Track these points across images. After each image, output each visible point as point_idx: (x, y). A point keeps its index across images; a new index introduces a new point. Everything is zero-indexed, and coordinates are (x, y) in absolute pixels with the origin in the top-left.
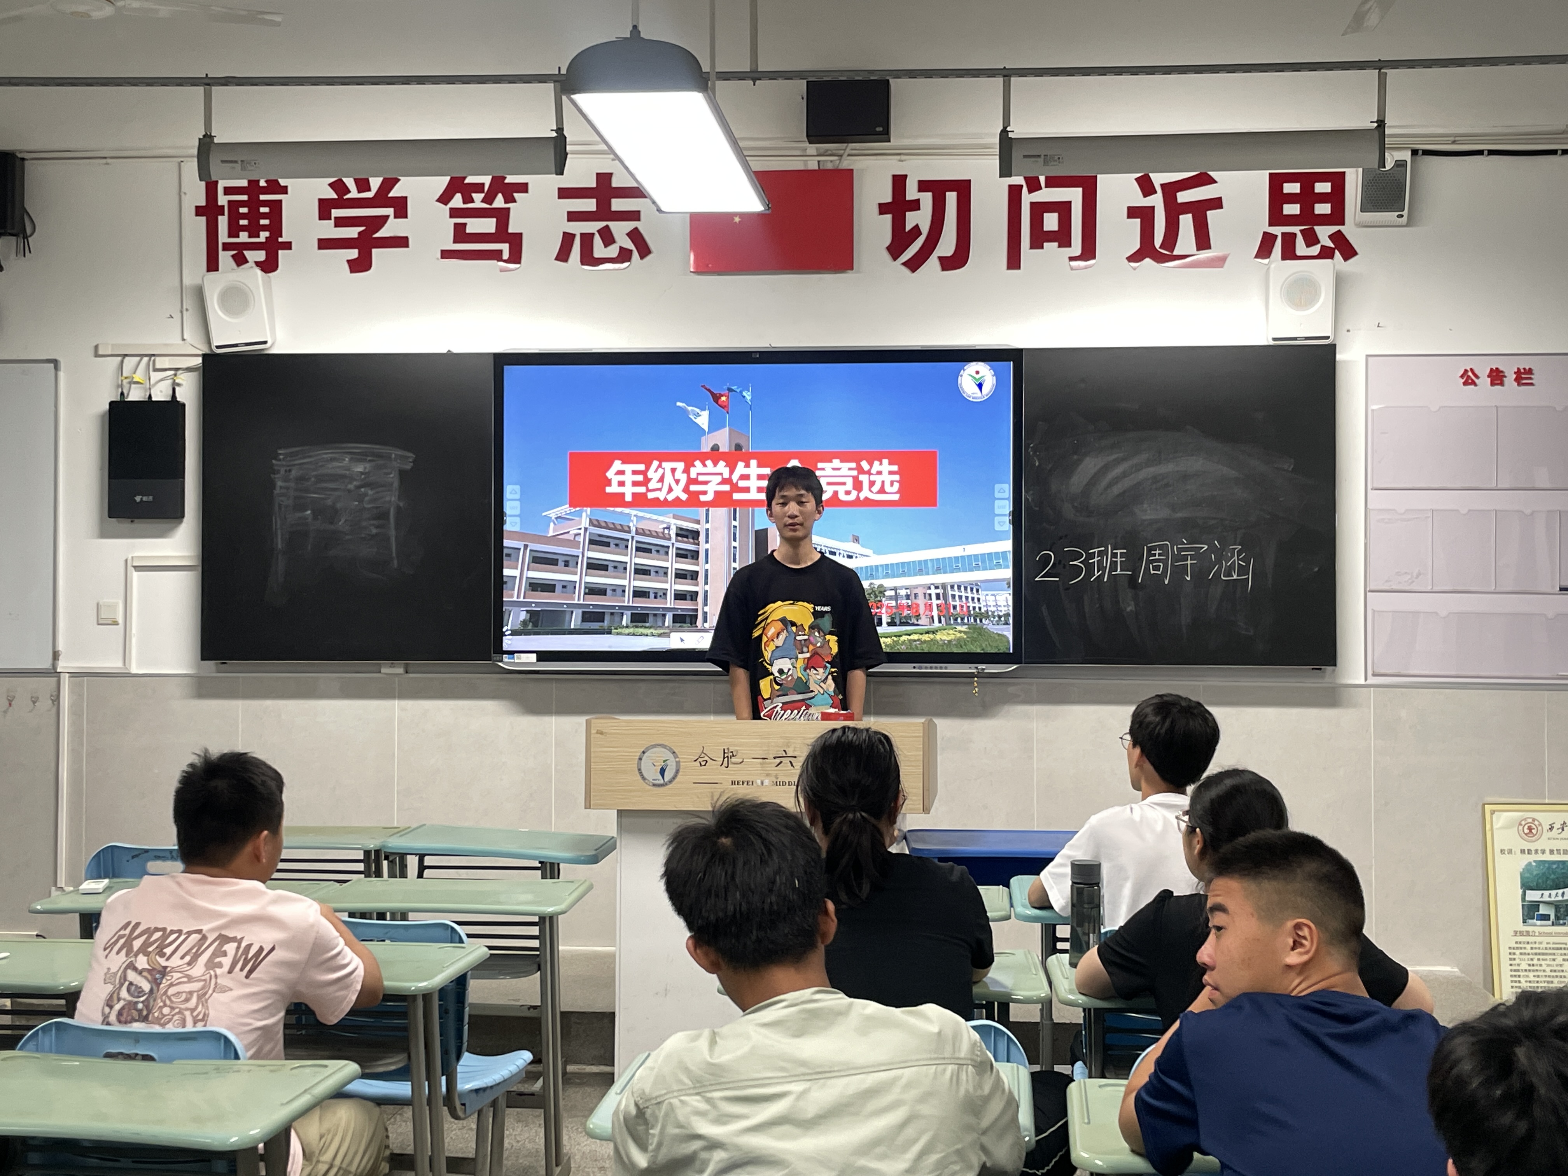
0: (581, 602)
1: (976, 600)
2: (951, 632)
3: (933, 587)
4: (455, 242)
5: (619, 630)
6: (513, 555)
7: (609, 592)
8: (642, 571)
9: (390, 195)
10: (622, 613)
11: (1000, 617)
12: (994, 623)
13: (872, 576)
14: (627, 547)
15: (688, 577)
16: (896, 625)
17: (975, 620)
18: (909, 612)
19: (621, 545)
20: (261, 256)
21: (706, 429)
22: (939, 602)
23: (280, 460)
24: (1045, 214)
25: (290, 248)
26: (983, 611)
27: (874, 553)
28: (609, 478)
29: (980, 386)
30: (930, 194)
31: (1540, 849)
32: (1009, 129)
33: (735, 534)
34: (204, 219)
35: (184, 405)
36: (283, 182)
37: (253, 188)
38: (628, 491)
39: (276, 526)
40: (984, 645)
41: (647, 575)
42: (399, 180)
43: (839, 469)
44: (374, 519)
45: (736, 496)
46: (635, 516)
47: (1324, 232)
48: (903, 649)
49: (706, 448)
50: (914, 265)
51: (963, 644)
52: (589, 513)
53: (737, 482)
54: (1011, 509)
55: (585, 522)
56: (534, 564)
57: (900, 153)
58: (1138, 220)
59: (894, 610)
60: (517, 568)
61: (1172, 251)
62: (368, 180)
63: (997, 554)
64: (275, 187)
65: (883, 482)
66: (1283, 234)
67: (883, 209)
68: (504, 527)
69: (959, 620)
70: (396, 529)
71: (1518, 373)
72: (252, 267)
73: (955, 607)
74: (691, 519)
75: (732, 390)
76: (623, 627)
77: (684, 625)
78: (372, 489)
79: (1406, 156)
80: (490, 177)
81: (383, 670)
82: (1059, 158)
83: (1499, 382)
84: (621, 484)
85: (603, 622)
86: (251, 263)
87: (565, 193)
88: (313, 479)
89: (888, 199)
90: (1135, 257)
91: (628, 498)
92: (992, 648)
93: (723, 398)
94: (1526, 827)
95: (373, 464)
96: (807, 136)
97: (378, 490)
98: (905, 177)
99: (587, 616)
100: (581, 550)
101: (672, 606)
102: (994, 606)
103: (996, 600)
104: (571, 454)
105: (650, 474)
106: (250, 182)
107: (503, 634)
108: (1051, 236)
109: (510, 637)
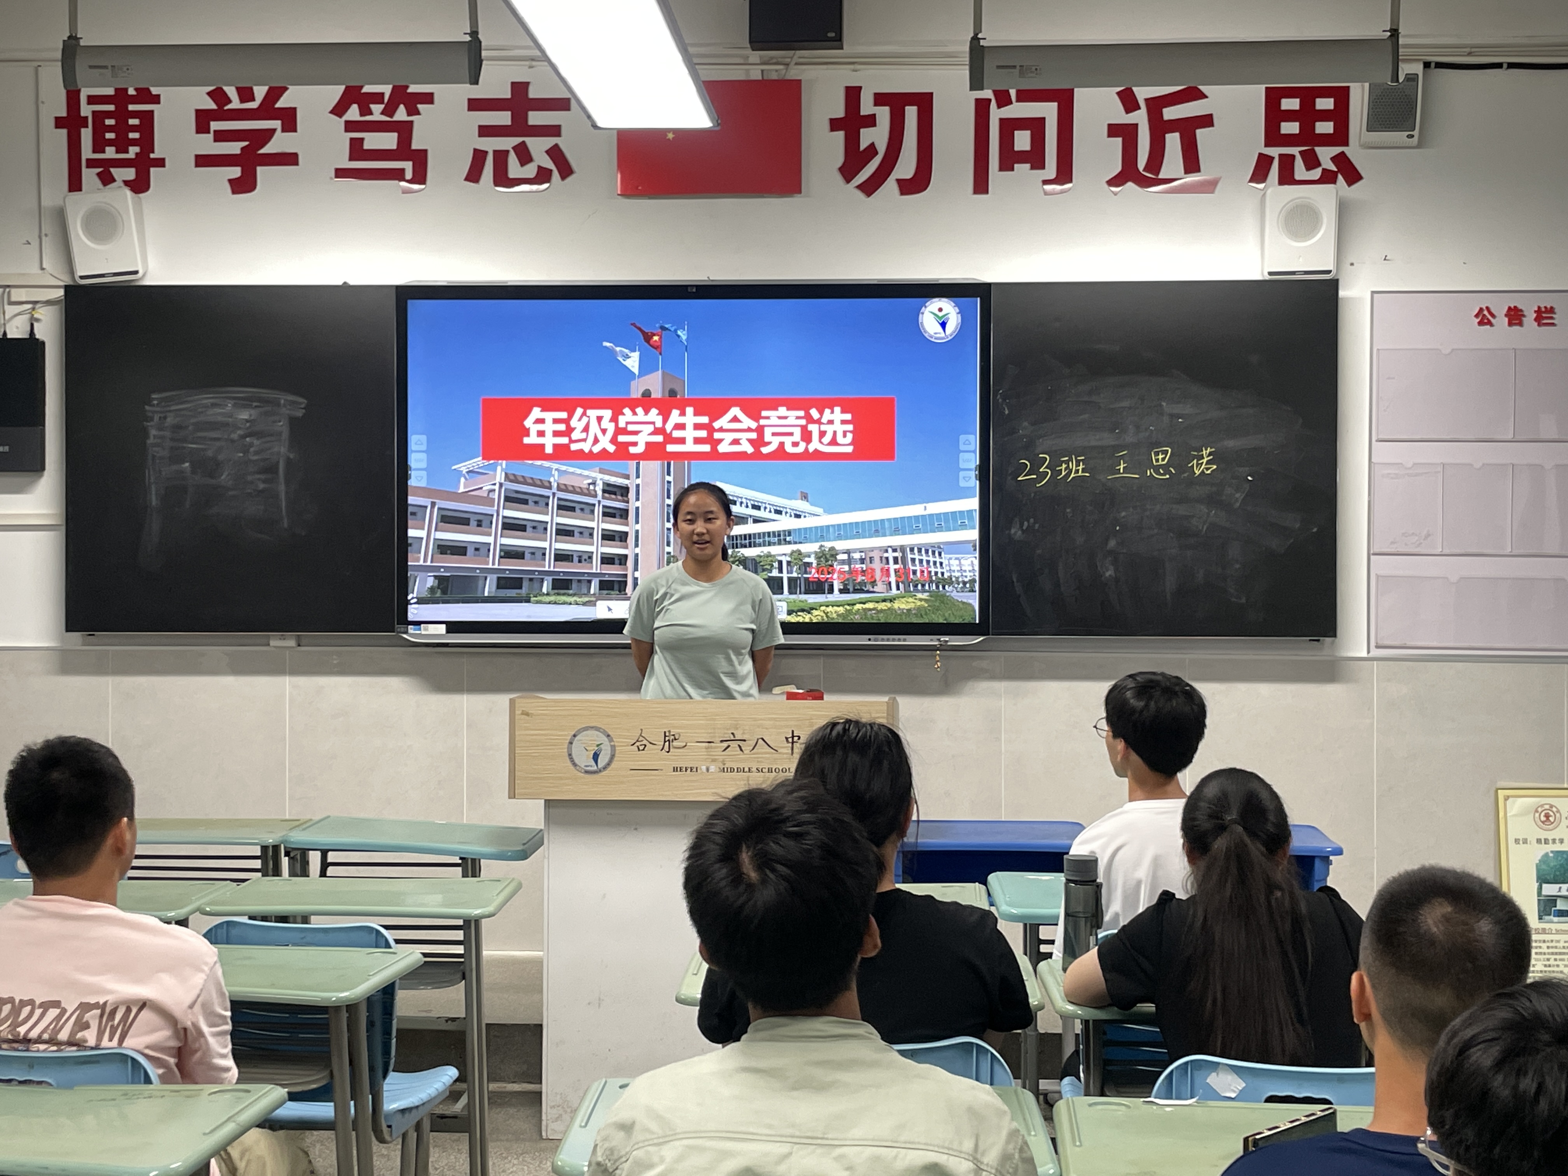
0: (496, 566)
1: (938, 564)
2: (911, 600)
3: (890, 550)
4: (351, 159)
5: (539, 598)
6: (419, 515)
7: (527, 555)
8: (564, 532)
9: (278, 105)
10: (542, 580)
11: (965, 583)
12: (959, 589)
13: (822, 538)
14: (547, 504)
15: (617, 538)
16: (849, 593)
17: (937, 587)
18: (864, 578)
19: (541, 502)
20: (130, 174)
21: (637, 372)
22: (897, 566)
23: (154, 405)
24: (1016, 132)
25: (163, 166)
26: (946, 576)
27: (825, 511)
28: (527, 427)
29: (943, 325)
30: (887, 109)
31: (1557, 838)
32: (980, 36)
33: (669, 491)
34: (64, 132)
35: (43, 343)
36: (154, 91)
37: (120, 97)
38: (549, 443)
39: (149, 478)
40: (947, 615)
41: (570, 536)
42: (286, 89)
43: (786, 418)
44: (259, 473)
45: (670, 448)
46: (556, 470)
47: (1326, 154)
48: (857, 619)
49: (636, 394)
50: (869, 188)
51: (923, 613)
52: (504, 466)
53: (671, 433)
54: (978, 463)
55: (500, 477)
56: (442, 524)
57: (853, 62)
58: (1120, 140)
59: (847, 576)
60: (423, 529)
61: (1158, 173)
62: (251, 89)
63: (961, 513)
64: (145, 96)
65: (835, 433)
66: (1280, 155)
67: (835, 124)
68: (409, 483)
69: (920, 587)
70: (287, 482)
71: (1539, 311)
72: (120, 187)
73: (914, 572)
74: (619, 473)
75: (667, 329)
76: (544, 594)
77: (612, 592)
78: (258, 439)
79: (1418, 68)
80: (391, 87)
81: (273, 643)
82: (1036, 69)
83: (1517, 322)
84: (541, 434)
85: (521, 588)
86: (119, 183)
87: (475, 105)
88: (190, 428)
89: (840, 113)
90: (1117, 181)
91: (549, 450)
92: (956, 618)
93: (656, 338)
94: (1543, 814)
95: (261, 410)
96: (751, 42)
97: (264, 440)
98: (860, 88)
99: (502, 582)
100: (496, 508)
101: (599, 571)
102: (958, 571)
103: (960, 565)
104: (484, 400)
105: (574, 423)
106: (116, 90)
107: (407, 603)
108: (1023, 157)
109: (416, 606)
